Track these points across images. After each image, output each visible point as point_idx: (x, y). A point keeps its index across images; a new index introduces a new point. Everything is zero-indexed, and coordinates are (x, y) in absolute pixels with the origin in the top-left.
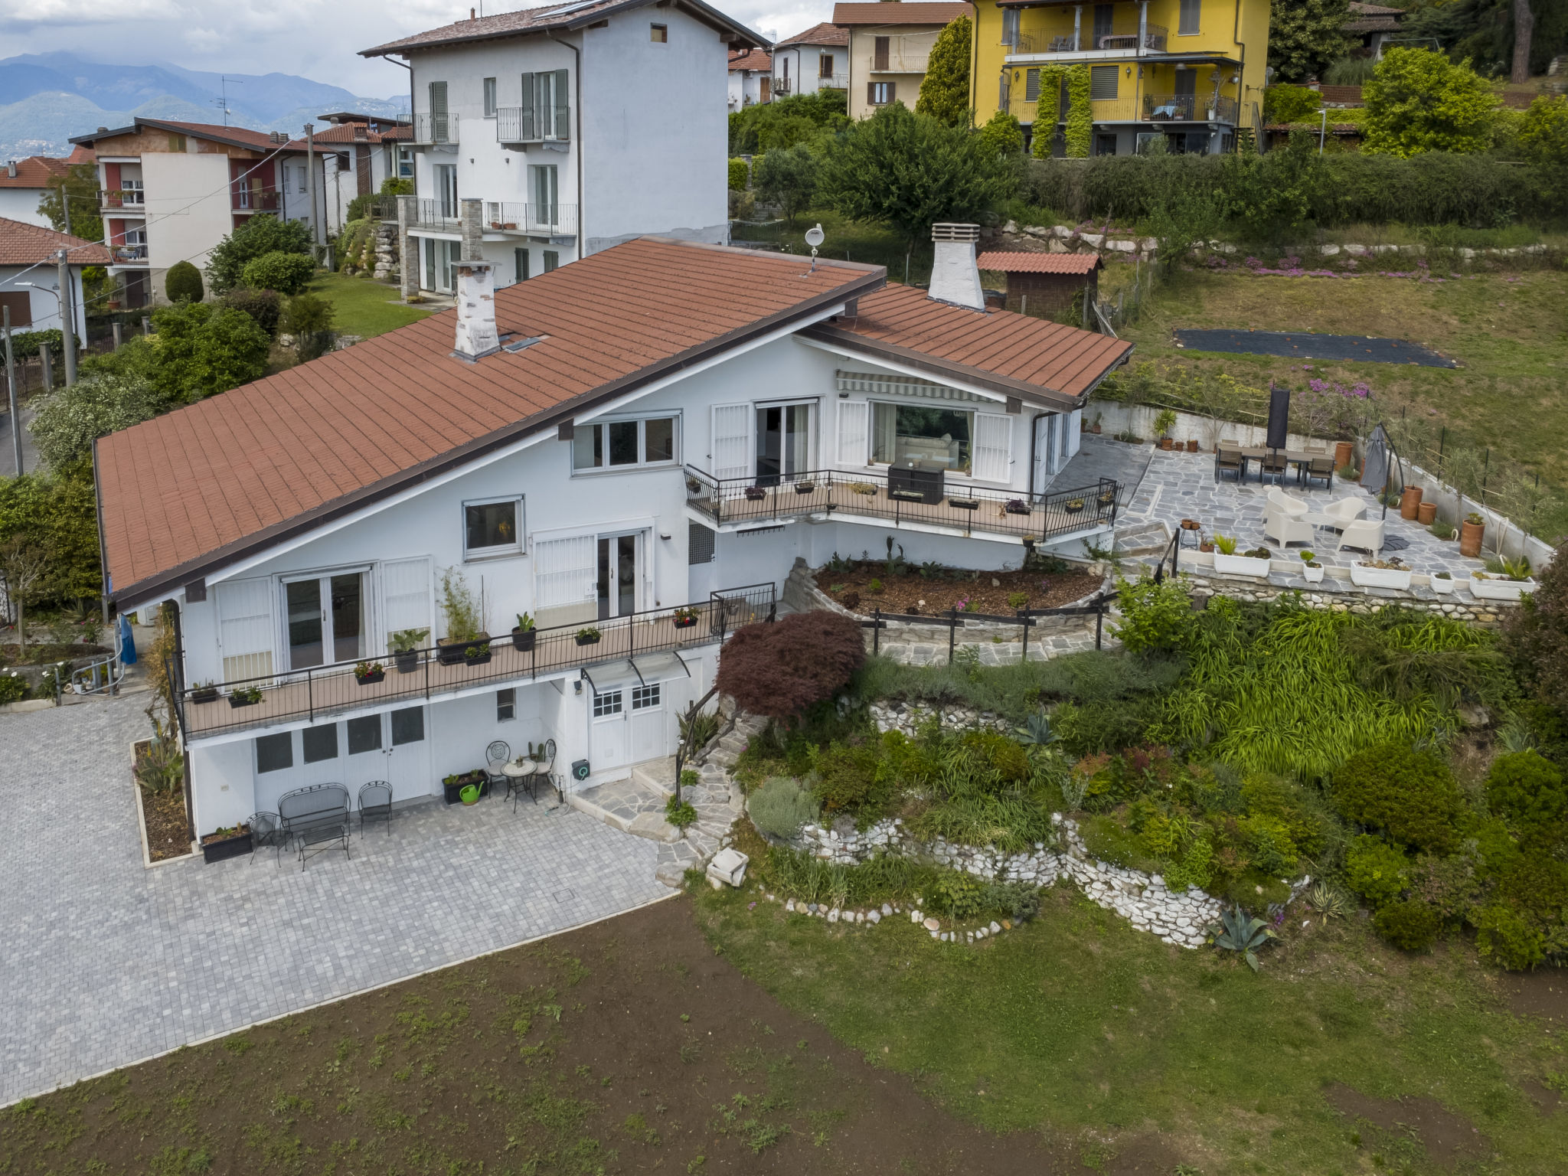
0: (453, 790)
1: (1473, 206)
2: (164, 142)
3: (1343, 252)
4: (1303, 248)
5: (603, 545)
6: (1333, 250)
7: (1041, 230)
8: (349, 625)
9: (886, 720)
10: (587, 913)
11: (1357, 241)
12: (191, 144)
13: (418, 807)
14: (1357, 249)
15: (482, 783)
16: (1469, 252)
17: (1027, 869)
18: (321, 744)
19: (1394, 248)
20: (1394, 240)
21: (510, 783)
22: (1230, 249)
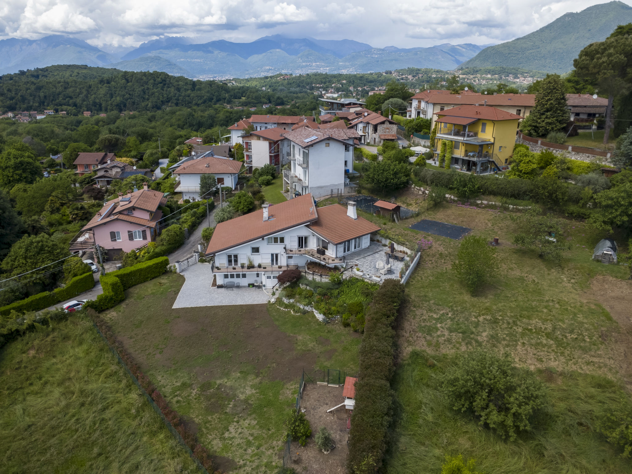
0: (249, 285)
1: (518, 195)
2: (256, 138)
3: (481, 203)
4: (472, 201)
5: (272, 255)
6: (479, 202)
7: (418, 188)
8: (236, 261)
9: (302, 287)
10: (255, 303)
11: (486, 200)
12: (261, 138)
13: (244, 287)
14: (485, 202)
15: (253, 285)
16: (511, 206)
17: (307, 308)
18: (232, 276)
19: (494, 203)
20: (495, 201)
21: (256, 286)
22: (456, 199)
